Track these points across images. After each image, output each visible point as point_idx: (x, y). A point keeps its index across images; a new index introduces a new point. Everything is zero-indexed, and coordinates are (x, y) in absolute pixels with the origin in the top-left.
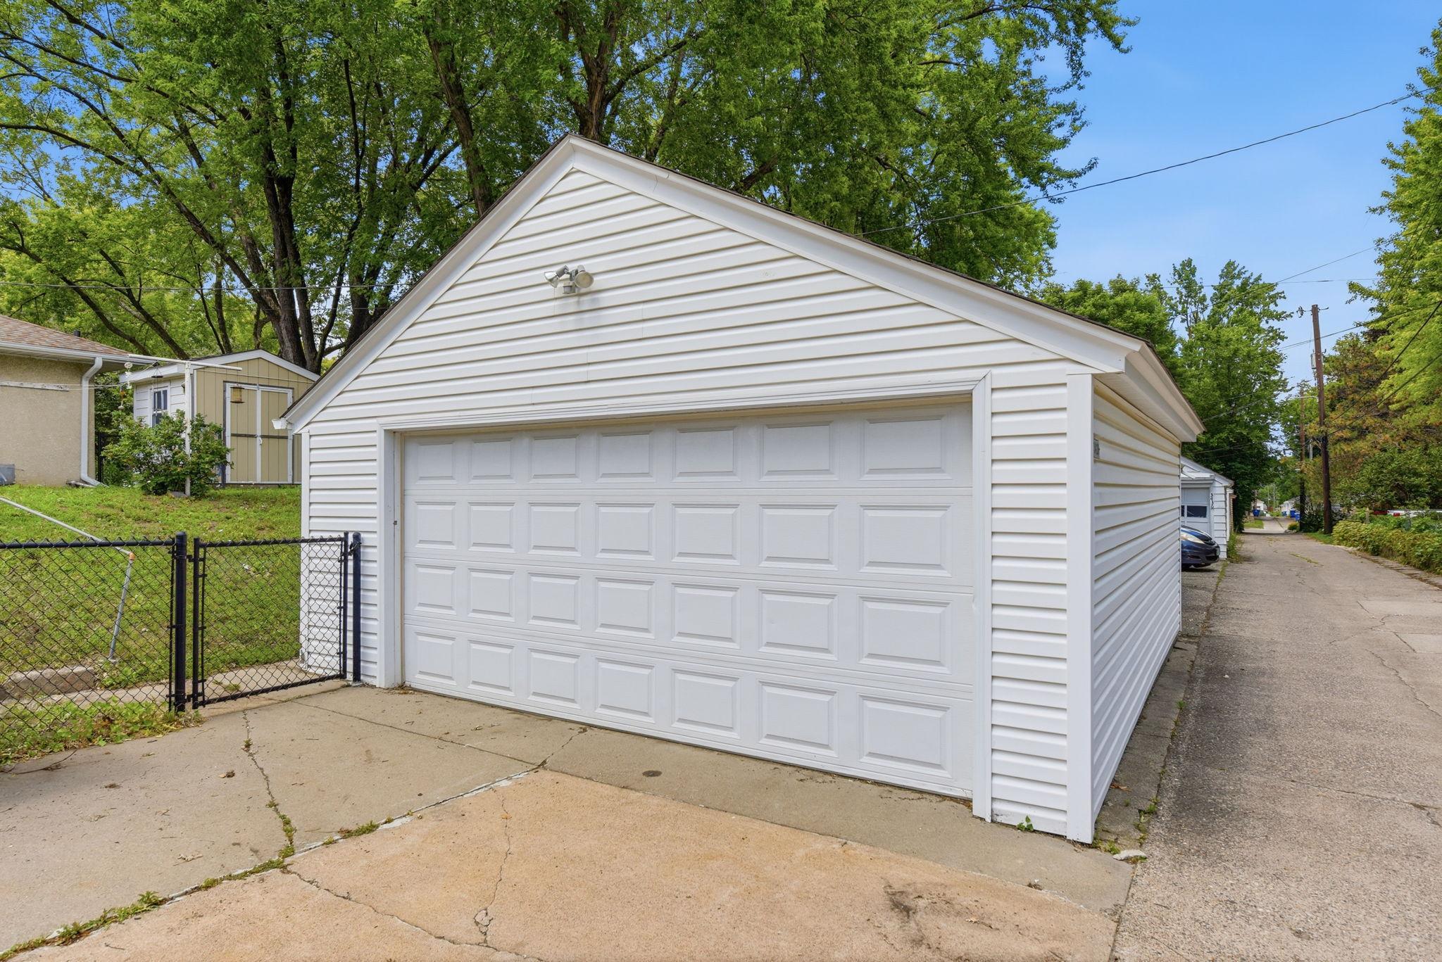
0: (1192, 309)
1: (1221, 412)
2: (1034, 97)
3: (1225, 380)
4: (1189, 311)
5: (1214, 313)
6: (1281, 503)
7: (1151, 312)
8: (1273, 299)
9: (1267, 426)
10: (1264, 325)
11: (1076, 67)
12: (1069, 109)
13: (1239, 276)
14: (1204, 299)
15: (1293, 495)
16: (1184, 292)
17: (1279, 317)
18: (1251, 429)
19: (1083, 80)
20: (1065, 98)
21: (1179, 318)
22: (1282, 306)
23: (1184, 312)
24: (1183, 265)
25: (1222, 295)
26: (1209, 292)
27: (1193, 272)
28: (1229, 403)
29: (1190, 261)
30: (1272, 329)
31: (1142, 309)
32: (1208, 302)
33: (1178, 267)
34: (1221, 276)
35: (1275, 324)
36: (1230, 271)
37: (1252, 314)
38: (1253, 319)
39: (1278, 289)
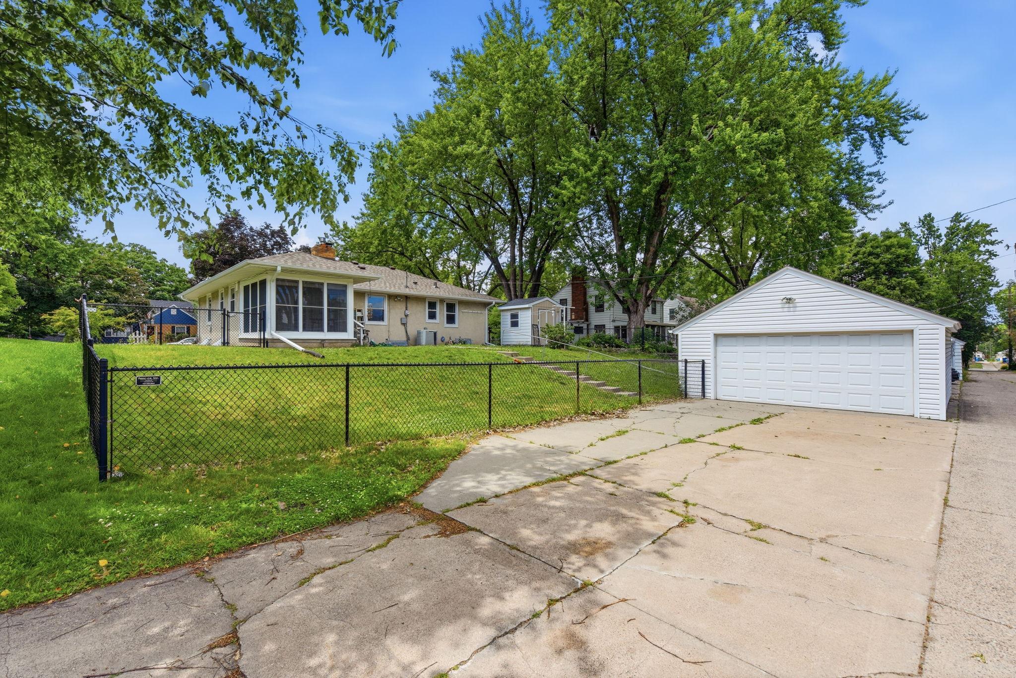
0: (931, 241)
1: (952, 302)
2: (859, 171)
3: (955, 284)
4: (930, 243)
5: (946, 244)
6: (996, 353)
7: (907, 248)
8: (989, 233)
9: (985, 309)
10: (982, 249)
11: (879, 153)
12: (877, 174)
13: (964, 221)
14: (940, 235)
15: (1005, 349)
16: (926, 232)
17: (993, 243)
18: (975, 311)
19: (883, 160)
20: (874, 169)
21: (923, 247)
22: (994, 237)
23: (926, 243)
24: (925, 217)
25: (952, 232)
26: (943, 231)
27: (932, 220)
28: (959, 296)
29: (930, 215)
30: (988, 251)
31: (901, 246)
32: (943, 237)
33: (922, 218)
34: (951, 221)
35: (990, 247)
36: (957, 218)
37: (974, 242)
38: (975, 245)
39: (992, 227)
